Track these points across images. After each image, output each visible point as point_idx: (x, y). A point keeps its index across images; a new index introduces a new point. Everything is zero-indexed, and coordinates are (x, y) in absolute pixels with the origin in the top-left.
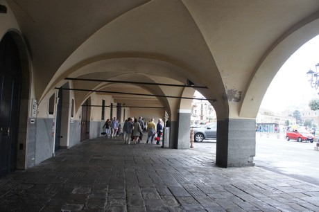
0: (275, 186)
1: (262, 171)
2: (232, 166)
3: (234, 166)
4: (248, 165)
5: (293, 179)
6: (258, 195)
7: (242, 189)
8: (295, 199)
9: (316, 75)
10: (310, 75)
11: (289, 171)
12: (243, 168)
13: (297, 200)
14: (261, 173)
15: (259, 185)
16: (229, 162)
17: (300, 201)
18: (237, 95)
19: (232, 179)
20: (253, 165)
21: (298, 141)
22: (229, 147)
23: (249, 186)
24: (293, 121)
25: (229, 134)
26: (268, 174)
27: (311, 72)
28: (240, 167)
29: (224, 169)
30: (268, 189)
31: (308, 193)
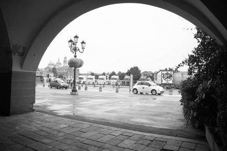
0: (57, 128)
1: (42, 115)
2: (15, 113)
3: (17, 114)
4: (29, 112)
5: (68, 119)
6: (47, 141)
7: (31, 137)
8: (77, 138)
9: (74, 44)
10: (70, 43)
11: (63, 113)
12: (25, 114)
13: (79, 138)
14: (42, 118)
15: (44, 129)
16: (11, 110)
17: (81, 140)
18: (21, 50)
19: (17, 128)
20: (33, 111)
21: (58, 88)
22: (12, 97)
23: (35, 132)
24: (52, 75)
25: (12, 85)
26: (48, 118)
27: (71, 41)
28: (22, 113)
29: (7, 118)
30: (53, 133)
31: (83, 130)
